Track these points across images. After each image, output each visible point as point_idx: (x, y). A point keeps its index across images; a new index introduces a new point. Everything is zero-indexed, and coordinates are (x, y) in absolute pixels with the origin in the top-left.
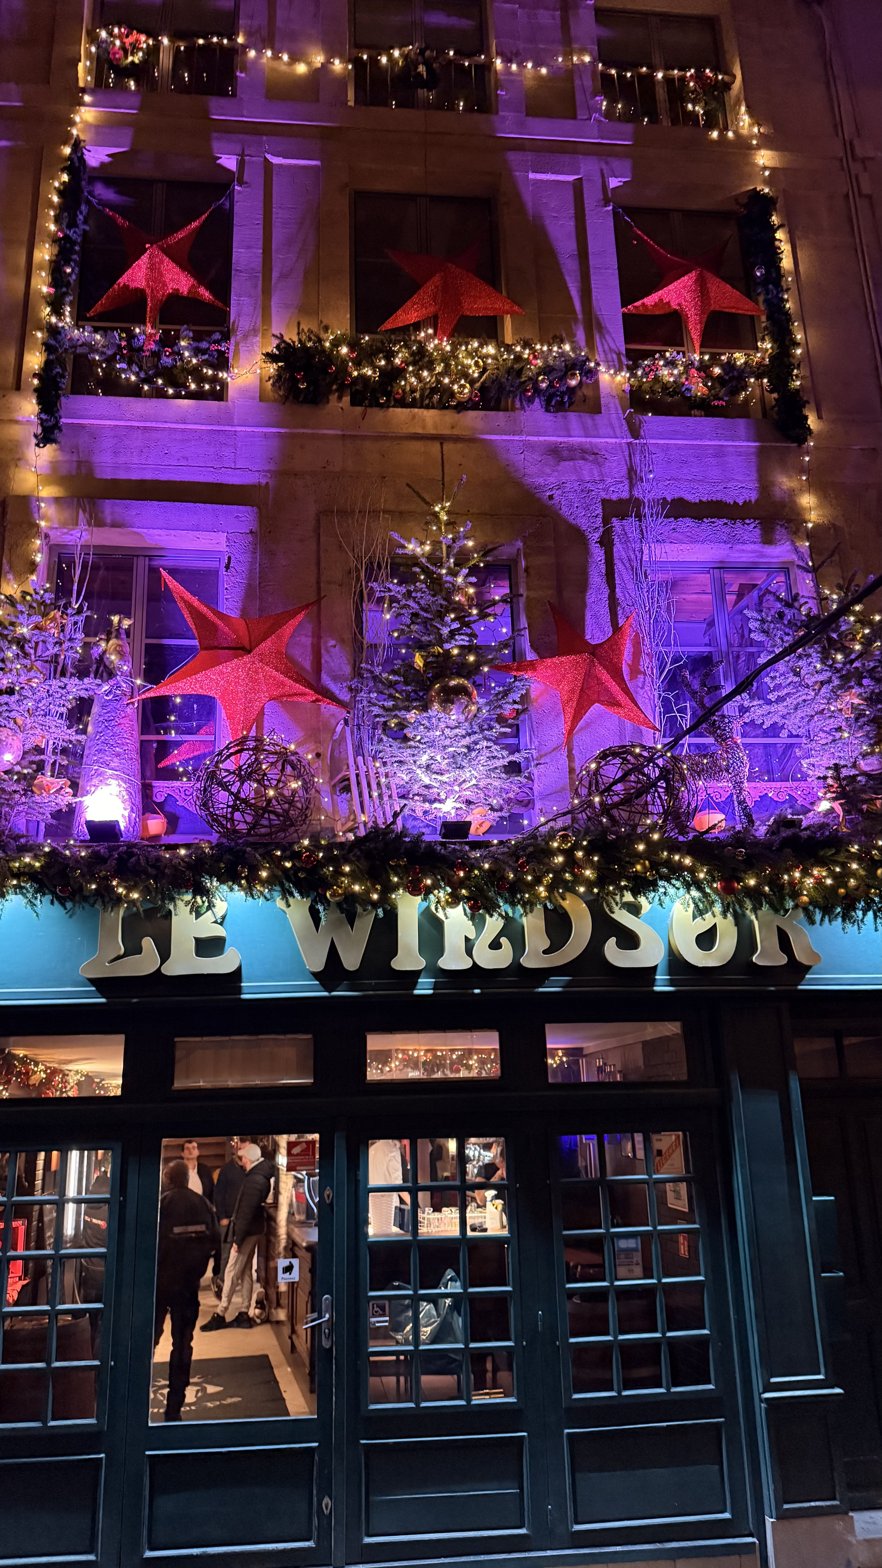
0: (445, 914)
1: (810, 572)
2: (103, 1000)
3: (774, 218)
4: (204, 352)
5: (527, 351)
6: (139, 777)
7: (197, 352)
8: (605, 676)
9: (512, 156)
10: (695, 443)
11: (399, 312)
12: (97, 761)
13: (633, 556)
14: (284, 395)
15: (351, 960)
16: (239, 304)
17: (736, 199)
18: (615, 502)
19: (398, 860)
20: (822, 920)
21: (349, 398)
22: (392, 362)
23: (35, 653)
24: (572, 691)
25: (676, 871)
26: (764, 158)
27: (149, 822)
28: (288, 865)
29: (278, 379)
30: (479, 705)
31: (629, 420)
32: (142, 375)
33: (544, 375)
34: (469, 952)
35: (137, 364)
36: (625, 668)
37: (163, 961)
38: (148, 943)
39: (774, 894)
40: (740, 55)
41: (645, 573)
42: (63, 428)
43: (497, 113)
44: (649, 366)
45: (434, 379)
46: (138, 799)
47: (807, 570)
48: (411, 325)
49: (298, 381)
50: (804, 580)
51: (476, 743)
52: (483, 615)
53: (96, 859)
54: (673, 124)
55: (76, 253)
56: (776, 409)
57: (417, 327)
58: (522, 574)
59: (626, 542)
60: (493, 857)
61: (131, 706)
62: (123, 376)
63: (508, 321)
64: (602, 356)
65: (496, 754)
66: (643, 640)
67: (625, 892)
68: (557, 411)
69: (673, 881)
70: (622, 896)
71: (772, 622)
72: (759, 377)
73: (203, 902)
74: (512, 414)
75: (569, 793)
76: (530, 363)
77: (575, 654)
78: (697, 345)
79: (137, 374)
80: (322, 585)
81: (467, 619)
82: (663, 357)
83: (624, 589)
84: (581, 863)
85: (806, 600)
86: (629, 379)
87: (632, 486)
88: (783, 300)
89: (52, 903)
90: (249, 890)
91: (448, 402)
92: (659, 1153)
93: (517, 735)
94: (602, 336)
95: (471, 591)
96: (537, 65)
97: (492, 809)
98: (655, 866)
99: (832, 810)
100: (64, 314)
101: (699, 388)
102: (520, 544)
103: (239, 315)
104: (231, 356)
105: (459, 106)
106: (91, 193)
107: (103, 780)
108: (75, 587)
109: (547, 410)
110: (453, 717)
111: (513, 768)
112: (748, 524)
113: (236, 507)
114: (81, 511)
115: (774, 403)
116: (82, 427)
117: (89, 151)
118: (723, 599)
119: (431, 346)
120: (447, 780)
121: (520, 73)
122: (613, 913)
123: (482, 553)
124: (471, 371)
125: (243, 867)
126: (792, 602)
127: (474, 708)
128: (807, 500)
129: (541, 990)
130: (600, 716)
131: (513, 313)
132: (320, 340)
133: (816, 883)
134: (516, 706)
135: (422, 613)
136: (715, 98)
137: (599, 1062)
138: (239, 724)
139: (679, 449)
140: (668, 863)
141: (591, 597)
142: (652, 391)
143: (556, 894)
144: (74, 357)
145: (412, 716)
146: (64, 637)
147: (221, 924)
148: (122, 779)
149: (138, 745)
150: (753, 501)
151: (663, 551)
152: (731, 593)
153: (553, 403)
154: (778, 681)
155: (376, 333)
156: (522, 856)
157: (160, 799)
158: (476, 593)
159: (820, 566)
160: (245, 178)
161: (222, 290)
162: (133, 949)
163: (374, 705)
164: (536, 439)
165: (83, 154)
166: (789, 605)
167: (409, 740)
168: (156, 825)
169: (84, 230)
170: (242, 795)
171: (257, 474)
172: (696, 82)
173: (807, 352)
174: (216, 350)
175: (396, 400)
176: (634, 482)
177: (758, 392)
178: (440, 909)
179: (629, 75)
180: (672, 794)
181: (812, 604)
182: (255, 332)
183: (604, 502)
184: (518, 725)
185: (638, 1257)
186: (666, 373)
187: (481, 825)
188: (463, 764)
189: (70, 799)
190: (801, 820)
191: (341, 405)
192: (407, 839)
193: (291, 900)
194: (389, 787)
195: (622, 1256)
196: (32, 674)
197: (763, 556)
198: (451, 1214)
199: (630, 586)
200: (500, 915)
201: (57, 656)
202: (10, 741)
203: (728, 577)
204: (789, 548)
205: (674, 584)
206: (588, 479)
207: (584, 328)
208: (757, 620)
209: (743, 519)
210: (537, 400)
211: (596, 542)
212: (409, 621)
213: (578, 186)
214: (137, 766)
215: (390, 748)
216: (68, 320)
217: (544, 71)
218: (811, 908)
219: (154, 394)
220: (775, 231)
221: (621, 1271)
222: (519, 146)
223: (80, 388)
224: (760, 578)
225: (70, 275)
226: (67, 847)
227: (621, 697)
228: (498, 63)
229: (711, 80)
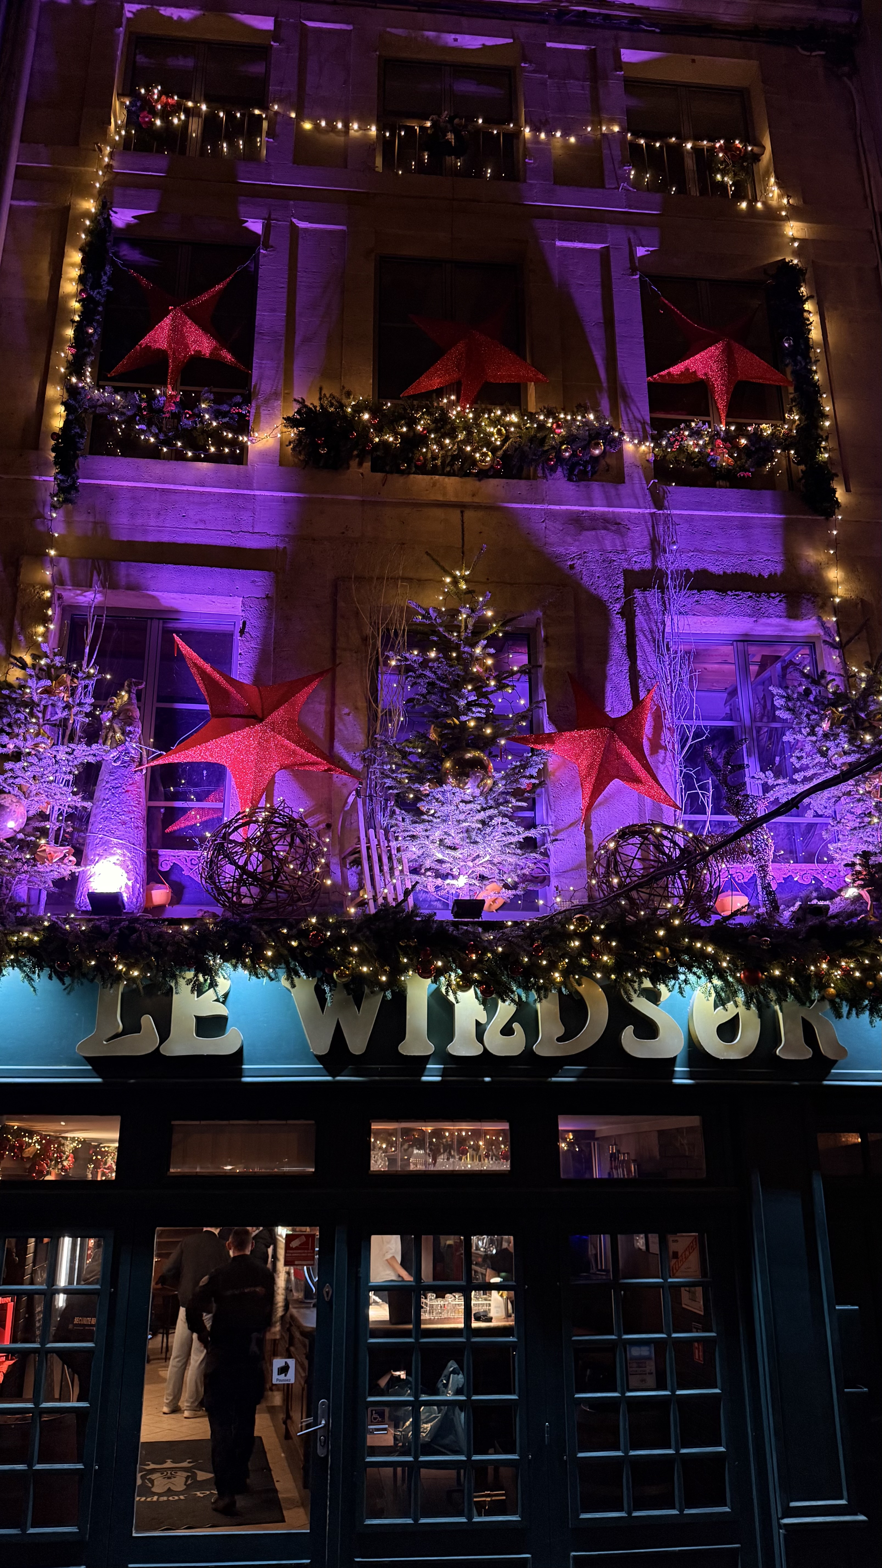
0: (456, 998)
1: (836, 648)
2: (99, 1080)
3: (802, 289)
4: (225, 414)
5: (551, 420)
6: (145, 845)
7: (216, 415)
8: (625, 751)
9: (538, 224)
10: (720, 514)
11: (422, 378)
12: (102, 829)
13: (655, 628)
14: (304, 460)
15: (357, 1044)
16: (261, 367)
17: (765, 269)
18: (637, 573)
19: (408, 941)
20: (849, 1013)
21: (370, 464)
22: (414, 430)
23: (44, 717)
24: (590, 766)
25: (698, 960)
26: (793, 229)
27: (154, 892)
28: (294, 944)
29: (299, 444)
30: (495, 779)
31: (653, 491)
32: (162, 437)
33: (567, 444)
34: (480, 1037)
35: (156, 425)
36: (646, 742)
37: (162, 1041)
38: (148, 1021)
39: (800, 985)
40: (770, 127)
41: (667, 645)
42: (80, 489)
43: (525, 181)
44: (674, 436)
45: (456, 447)
46: (143, 869)
47: (833, 645)
48: (433, 391)
49: (319, 446)
50: (831, 655)
51: (491, 818)
52: (501, 687)
53: (96, 934)
54: (701, 195)
55: (99, 313)
56: (803, 481)
57: (440, 393)
58: (541, 644)
59: (648, 613)
60: (507, 940)
61: (139, 773)
62: (142, 437)
63: (532, 388)
64: (627, 425)
65: (511, 830)
66: (665, 714)
67: (644, 980)
68: (580, 480)
69: (695, 969)
70: (641, 982)
71: (798, 699)
72: (786, 449)
73: (206, 980)
74: (534, 482)
75: (586, 872)
76: (554, 432)
77: (594, 727)
78: (723, 416)
79: (156, 436)
80: (338, 652)
81: (484, 690)
82: (688, 427)
83: (646, 661)
84: (598, 948)
85: (833, 677)
86: (654, 448)
87: (654, 558)
88: (811, 372)
89: (50, 978)
90: (253, 971)
91: (470, 469)
92: (675, 1255)
93: (532, 808)
94: (627, 406)
95: (489, 662)
96: (565, 135)
97: (506, 886)
98: (676, 953)
99: (860, 897)
100: (84, 375)
101: (725, 459)
102: (540, 614)
103: (261, 378)
104: (252, 419)
105: (486, 172)
106: (116, 254)
107: (107, 851)
108: (87, 650)
109: (570, 479)
110: (468, 791)
111: (529, 844)
112: (773, 598)
113: (252, 572)
114: (95, 573)
115: (801, 475)
116: (99, 487)
117: (116, 213)
118: (747, 670)
119: (453, 414)
120: (461, 856)
121: (547, 143)
122: (631, 1001)
123: (501, 623)
124: (493, 439)
125: (248, 945)
126: (818, 678)
127: (489, 782)
128: (834, 574)
129: (554, 1079)
130: (619, 791)
131: (537, 381)
132: (342, 406)
133: (844, 975)
134: (533, 781)
135: (438, 682)
136: (743, 168)
137: (613, 1149)
138: (248, 793)
139: (703, 520)
140: (689, 950)
141: (612, 669)
142: (677, 462)
143: (572, 979)
144: (94, 417)
145: (426, 788)
146: (74, 701)
147: (223, 1003)
148: (127, 848)
149: (145, 813)
150: (779, 573)
151: (686, 622)
152: (754, 663)
153: (576, 473)
154: (804, 761)
155: (400, 399)
156: (537, 940)
157: (165, 868)
158: (494, 664)
159: (848, 642)
160: (271, 243)
161: (245, 354)
162: (132, 1027)
163: (388, 777)
164: (557, 507)
165: (109, 215)
166: (816, 682)
167: (422, 813)
168: (160, 895)
169: (108, 290)
170: (250, 868)
171: (275, 539)
172: (725, 153)
173: (835, 423)
174: (236, 413)
175: (416, 466)
176: (657, 552)
177: (784, 462)
178: (450, 993)
179: (658, 145)
180: (694, 877)
181: (838, 681)
182: (276, 395)
183: (627, 573)
184: (534, 799)
185: (651, 1366)
186: (691, 443)
187: (494, 901)
188: (478, 840)
189: (74, 869)
190: (827, 908)
191: (361, 471)
192: (418, 919)
193: (296, 979)
194: (400, 861)
195: (635, 1365)
196: (39, 739)
197: (790, 630)
198: (455, 1301)
199: (652, 658)
200: (513, 1000)
201: (66, 720)
202: (13, 807)
203: (752, 649)
204: (815, 622)
205: (697, 655)
206: (609, 549)
207: (609, 397)
208: (783, 697)
209: (768, 592)
210: (560, 469)
211: (618, 613)
212: (425, 691)
213: (605, 255)
214: (141, 835)
215: (403, 822)
216: (88, 380)
217: (572, 140)
218: (838, 1000)
219: (173, 455)
220: (804, 302)
221: (634, 1381)
222: (547, 214)
223: (99, 448)
224: (783, 651)
225: (92, 335)
226: (67, 921)
227: (642, 773)
228: (527, 132)
229: (740, 151)
